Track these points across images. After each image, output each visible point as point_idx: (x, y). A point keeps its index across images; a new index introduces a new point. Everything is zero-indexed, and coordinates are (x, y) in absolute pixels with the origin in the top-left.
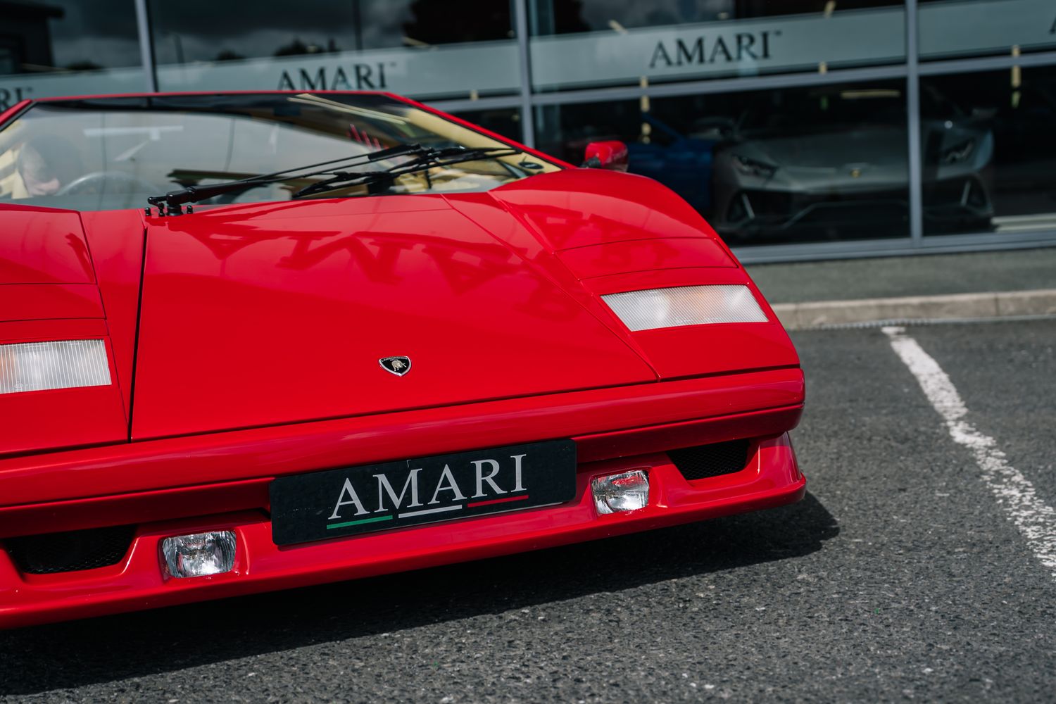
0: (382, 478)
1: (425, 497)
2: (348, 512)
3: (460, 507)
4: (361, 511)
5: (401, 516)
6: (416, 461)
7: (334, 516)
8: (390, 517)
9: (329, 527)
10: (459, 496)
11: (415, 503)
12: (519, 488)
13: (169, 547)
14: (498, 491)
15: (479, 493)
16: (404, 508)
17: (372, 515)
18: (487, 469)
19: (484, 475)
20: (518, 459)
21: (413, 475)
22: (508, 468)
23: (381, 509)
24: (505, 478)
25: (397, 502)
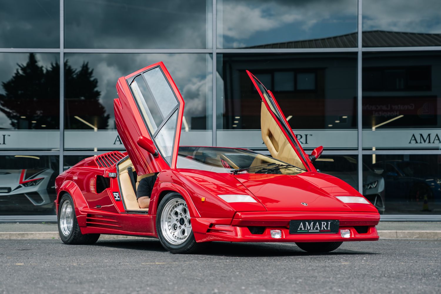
0: (307, 223)
1: (313, 228)
2: (301, 229)
3: (319, 231)
4: (303, 229)
5: (309, 231)
6: (313, 220)
7: (299, 229)
8: (307, 231)
9: (298, 231)
10: (319, 229)
11: (312, 229)
12: (329, 229)
13: (272, 231)
14: (326, 229)
15: (322, 229)
16: (310, 230)
17: (305, 230)
18: (324, 224)
19: (323, 225)
20: (329, 223)
21: (312, 223)
22: (327, 224)
23: (306, 229)
24: (327, 227)
25: (309, 228)
